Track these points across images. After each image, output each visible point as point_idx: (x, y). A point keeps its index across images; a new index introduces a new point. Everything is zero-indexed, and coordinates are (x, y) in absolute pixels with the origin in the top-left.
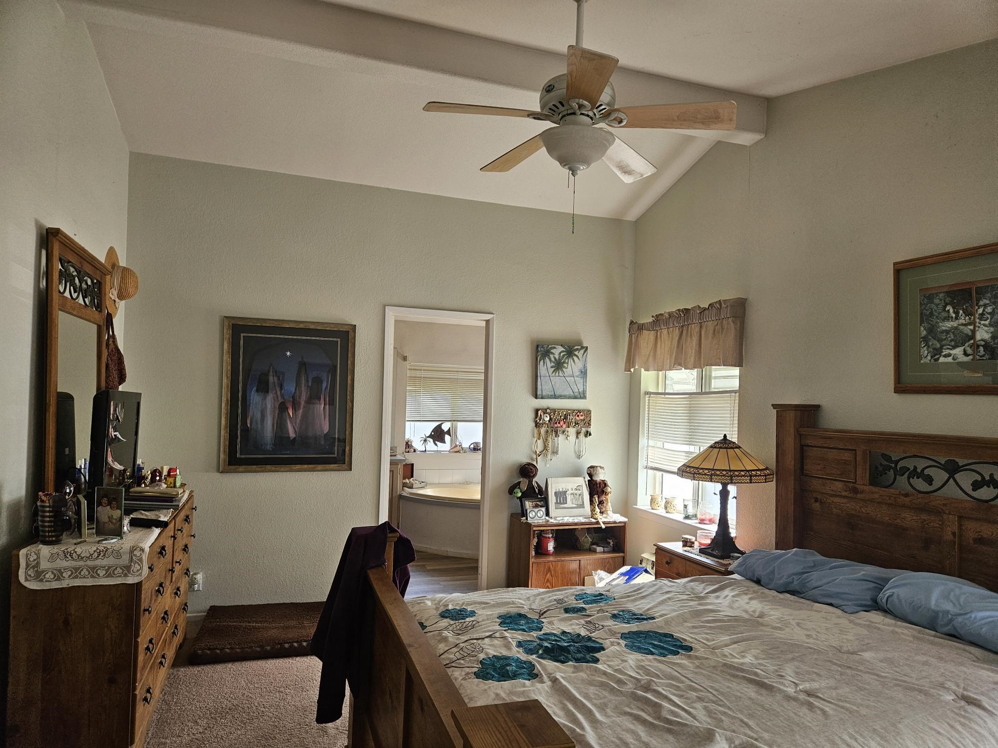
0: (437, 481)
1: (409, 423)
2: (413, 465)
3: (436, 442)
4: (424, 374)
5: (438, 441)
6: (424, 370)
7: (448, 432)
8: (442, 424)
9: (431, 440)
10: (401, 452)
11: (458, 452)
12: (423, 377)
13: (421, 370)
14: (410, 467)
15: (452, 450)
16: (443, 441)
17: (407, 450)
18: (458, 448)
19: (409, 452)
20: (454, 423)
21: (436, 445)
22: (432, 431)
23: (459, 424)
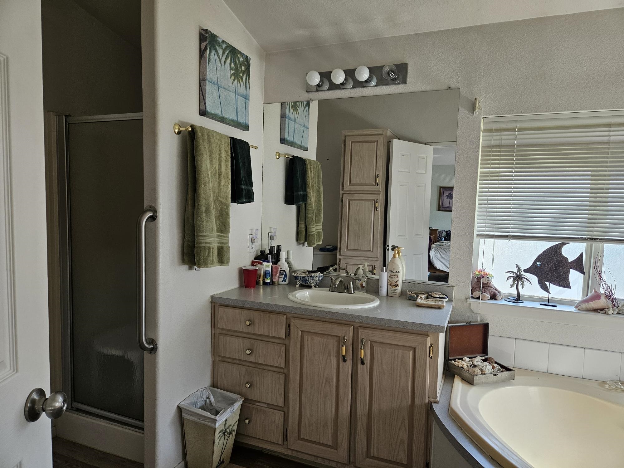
0: (543, 367)
1: (482, 240)
2: (486, 326)
3: (547, 283)
4: (519, 138)
5: (551, 282)
6: (520, 130)
7: (578, 264)
8: (563, 244)
9: (534, 279)
10: (463, 298)
11: (602, 310)
12: (518, 146)
13: (514, 130)
14: (481, 329)
15: (584, 306)
16: (564, 283)
17: (476, 294)
18: (602, 302)
19: (479, 298)
20: (595, 244)
21: (546, 289)
22: (537, 260)
23: (608, 247)
